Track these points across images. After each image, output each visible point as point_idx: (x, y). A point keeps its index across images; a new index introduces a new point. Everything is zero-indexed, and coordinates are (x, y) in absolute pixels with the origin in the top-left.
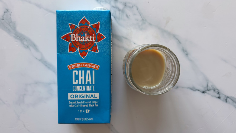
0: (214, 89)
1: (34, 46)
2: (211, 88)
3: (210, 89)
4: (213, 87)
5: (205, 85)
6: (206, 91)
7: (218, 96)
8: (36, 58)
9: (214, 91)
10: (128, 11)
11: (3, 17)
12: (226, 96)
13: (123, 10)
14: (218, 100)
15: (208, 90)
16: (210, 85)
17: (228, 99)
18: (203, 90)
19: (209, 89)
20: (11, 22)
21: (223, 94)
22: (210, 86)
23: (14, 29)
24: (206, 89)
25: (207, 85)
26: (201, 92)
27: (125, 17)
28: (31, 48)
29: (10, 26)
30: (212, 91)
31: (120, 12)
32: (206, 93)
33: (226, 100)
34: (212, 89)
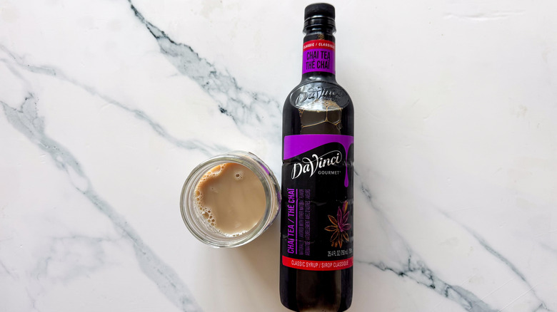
0: (423, 268)
1: (77, 164)
2: (417, 266)
3: (414, 269)
4: (421, 266)
5: (405, 261)
6: (406, 271)
7: (430, 282)
8: (78, 189)
9: (423, 272)
10: (259, 109)
11: (22, 107)
12: (446, 284)
13: (251, 107)
14: (431, 290)
15: (412, 271)
16: (414, 260)
17: (451, 292)
18: (402, 270)
19: (412, 269)
20: (37, 117)
21: (439, 280)
22: (415, 263)
23: (41, 130)
24: (407, 268)
25: (409, 260)
26: (396, 273)
27: (255, 121)
28: (70, 169)
29: (33, 124)
30: (420, 272)
31: (246, 109)
32: (407, 275)
33: (447, 291)
34: (419, 269)
